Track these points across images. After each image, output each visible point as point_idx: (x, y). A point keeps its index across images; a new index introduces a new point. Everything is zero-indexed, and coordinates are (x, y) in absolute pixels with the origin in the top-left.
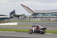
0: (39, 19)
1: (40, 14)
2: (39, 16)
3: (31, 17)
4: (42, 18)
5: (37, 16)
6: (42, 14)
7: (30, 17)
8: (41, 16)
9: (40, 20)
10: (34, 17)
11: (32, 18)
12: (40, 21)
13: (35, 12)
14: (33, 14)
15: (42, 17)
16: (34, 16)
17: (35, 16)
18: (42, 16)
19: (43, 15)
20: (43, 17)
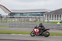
0: (16, 20)
1: (18, 14)
2: (16, 16)
3: (8, 17)
4: (20, 19)
5: (14, 16)
7: (7, 18)
8: (18, 16)
9: (17, 20)
10: (11, 17)
11: (8, 18)
12: (18, 21)
13: (12, 12)
14: (10, 14)
16: (11, 16)
17: (12, 16)
18: (20, 16)
19: (21, 15)
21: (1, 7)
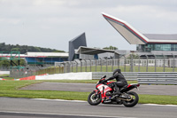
0: (160, 63)
1: (164, 47)
2: (160, 53)
3: (135, 54)
4: (171, 59)
5: (154, 53)
6: (169, 47)
7: (132, 57)
8: (166, 51)
9: (162, 64)
10: (143, 54)
11: (137, 57)
12: (164, 67)
13: (148, 40)
14: (143, 45)
15: (169, 56)
16: (143, 51)
17: (147, 51)
18: (170, 53)
19: (172, 49)
20: (172, 56)
21: (117, 25)
